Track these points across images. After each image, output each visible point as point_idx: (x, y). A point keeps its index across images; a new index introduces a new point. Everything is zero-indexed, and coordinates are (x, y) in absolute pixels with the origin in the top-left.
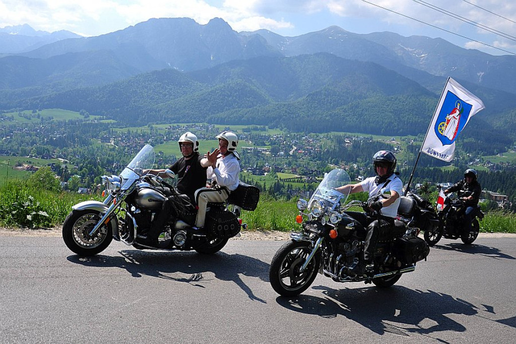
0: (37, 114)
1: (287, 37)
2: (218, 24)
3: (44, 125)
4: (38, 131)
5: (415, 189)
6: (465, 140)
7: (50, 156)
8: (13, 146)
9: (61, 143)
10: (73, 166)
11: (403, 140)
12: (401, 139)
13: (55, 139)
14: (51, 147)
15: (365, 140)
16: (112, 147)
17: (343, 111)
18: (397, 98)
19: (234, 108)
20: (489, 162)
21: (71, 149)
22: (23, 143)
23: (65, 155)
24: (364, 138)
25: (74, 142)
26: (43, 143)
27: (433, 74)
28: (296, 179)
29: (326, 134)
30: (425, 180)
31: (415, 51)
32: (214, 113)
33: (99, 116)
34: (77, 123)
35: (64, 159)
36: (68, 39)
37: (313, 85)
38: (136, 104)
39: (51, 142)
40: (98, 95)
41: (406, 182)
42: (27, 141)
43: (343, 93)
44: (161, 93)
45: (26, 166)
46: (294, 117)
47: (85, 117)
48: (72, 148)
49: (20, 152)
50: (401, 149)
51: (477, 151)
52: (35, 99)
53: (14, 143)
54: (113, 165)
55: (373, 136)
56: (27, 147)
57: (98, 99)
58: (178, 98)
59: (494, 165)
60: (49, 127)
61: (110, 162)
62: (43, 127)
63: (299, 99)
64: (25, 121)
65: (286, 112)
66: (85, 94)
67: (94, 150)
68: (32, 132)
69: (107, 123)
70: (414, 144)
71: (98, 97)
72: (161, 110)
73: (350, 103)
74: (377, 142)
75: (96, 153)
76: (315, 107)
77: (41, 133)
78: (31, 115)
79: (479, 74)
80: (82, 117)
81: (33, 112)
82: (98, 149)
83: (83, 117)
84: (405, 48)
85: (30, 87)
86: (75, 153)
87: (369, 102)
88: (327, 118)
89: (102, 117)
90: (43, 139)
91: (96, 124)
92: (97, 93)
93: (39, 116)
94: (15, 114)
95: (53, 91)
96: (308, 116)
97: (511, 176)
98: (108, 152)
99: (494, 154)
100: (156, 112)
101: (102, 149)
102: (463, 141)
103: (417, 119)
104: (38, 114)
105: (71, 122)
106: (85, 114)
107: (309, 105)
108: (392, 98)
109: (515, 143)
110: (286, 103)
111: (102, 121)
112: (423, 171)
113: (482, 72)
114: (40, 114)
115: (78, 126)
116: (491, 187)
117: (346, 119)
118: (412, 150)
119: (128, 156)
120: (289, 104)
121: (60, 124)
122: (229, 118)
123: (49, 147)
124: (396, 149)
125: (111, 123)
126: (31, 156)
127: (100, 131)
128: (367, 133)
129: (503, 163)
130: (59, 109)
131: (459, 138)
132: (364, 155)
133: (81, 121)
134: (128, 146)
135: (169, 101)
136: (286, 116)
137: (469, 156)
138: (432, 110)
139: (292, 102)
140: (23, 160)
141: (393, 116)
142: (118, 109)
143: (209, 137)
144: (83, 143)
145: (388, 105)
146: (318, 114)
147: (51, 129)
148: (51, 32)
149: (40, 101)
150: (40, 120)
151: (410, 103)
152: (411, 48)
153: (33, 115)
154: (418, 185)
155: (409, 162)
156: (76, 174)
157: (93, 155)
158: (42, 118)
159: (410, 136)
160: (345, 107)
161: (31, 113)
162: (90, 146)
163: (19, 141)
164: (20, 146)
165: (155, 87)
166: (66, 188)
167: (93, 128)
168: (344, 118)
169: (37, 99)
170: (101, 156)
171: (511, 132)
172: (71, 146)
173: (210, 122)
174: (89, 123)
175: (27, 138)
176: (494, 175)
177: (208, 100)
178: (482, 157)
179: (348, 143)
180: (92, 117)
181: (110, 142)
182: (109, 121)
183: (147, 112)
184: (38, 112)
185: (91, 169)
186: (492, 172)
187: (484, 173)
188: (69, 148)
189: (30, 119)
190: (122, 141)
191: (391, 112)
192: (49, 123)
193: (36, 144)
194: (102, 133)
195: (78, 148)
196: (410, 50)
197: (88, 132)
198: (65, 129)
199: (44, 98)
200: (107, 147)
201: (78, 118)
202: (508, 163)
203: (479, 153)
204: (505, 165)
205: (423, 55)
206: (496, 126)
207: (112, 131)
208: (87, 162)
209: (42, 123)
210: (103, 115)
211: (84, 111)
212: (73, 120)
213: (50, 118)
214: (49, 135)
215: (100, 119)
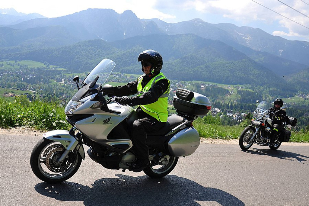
0: (17, 63)
1: (169, 23)
2: (129, 14)
3: (22, 70)
4: (18, 73)
5: (241, 116)
6: (271, 89)
7: (25, 89)
8: (2, 82)
9: (32, 81)
10: (39, 95)
11: (235, 87)
12: (234, 86)
13: (28, 78)
15: (213, 86)
16: (63, 85)
17: (201, 69)
18: (232, 62)
19: (137, 64)
21: (38, 85)
22: (8, 80)
23: (34, 89)
24: (213, 85)
25: (40, 80)
26: (21, 81)
27: (254, 49)
28: (172, 108)
29: (190, 82)
30: (247, 111)
31: (244, 35)
32: (125, 67)
33: (56, 66)
35: (33, 91)
36: (38, 19)
37: (183, 52)
38: (78, 59)
39: (26, 80)
40: (55, 53)
41: (236, 111)
42: (11, 79)
43: (201, 58)
44: (93, 54)
45: (10, 94)
46: (172, 71)
48: (39, 85)
49: (7, 86)
50: (234, 93)
51: (277, 95)
52: (17, 54)
53: (3, 80)
54: (63, 95)
55: (217, 84)
56: (11, 83)
57: (55, 56)
58: (103, 57)
59: (286, 104)
60: (25, 71)
61: (61, 94)
62: (21, 71)
63: (175, 61)
64: (11, 67)
65: (167, 68)
66: (47, 52)
67: (52, 86)
68: (14, 74)
69: (60, 70)
70: (241, 90)
71: (56, 54)
72: (93, 64)
73: (205, 64)
74: (220, 88)
75: (53, 88)
76: (185, 66)
77: (20, 75)
78: (14, 63)
79: (280, 51)
80: (45, 66)
82: (54, 85)
83: (46, 66)
84: (238, 33)
85: (14, 47)
86: (40, 88)
87: (216, 64)
88: (191, 73)
89: (57, 66)
90: (21, 78)
91: (54, 71)
93: (19, 65)
94: (4, 63)
95: (28, 50)
96: (180, 71)
97: (296, 110)
98: (61, 88)
99: (286, 97)
100: (90, 64)
101: (57, 86)
102: (269, 89)
103: (243, 75)
105: (39, 69)
106: (47, 64)
107: (181, 64)
108: (230, 62)
109: (299, 92)
110: (167, 63)
111: (57, 69)
112: (245, 106)
113: (282, 50)
114: (20, 63)
115: (42, 71)
117: (202, 74)
118: (240, 93)
119: (72, 90)
120: (169, 63)
121: (32, 70)
122: (133, 70)
123: (25, 83)
124: (230, 92)
125: (63, 70)
126: (14, 89)
127: (56, 75)
128: (215, 82)
129: (291, 103)
130: (32, 61)
131: (267, 87)
132: (212, 95)
133: (45, 68)
134: (73, 84)
135: (98, 58)
136: (167, 70)
137: (272, 98)
138: (252, 70)
139: (171, 62)
140: (9, 91)
141: (229, 73)
142: (67, 62)
143: (121, 81)
144: (45, 82)
145: (227, 66)
146: (186, 69)
148: (27, 14)
149: (20, 55)
150: (20, 67)
151: (240, 65)
152: (242, 33)
153: (15, 63)
154: (243, 114)
155: (238, 100)
157: (51, 89)
159: (239, 85)
160: (202, 66)
162: (50, 84)
163: (6, 79)
164: (7, 82)
165: (90, 50)
167: (52, 73)
168: (201, 73)
169: (18, 54)
170: (56, 90)
171: (297, 85)
172: (38, 83)
173: (122, 72)
174: (49, 70)
175: (11, 77)
177: (121, 59)
179: (203, 87)
180: (51, 66)
181: (62, 82)
182: (61, 69)
183: (85, 65)
184: (18, 62)
189: (13, 66)
190: (69, 81)
191: (229, 70)
192: (25, 69)
193: (17, 81)
194: (57, 76)
195: (43, 85)
196: (241, 34)
197: (48, 75)
198: (35, 73)
199: (22, 53)
200: (60, 84)
201: (43, 67)
202: (294, 103)
203: (278, 96)
204: (292, 104)
205: (248, 38)
206: (288, 82)
207: (63, 75)
208: (47, 93)
209: (21, 69)
210: (58, 65)
211: (46, 62)
212: (40, 67)
213: (25, 66)
214: (25, 76)
215: (56, 68)
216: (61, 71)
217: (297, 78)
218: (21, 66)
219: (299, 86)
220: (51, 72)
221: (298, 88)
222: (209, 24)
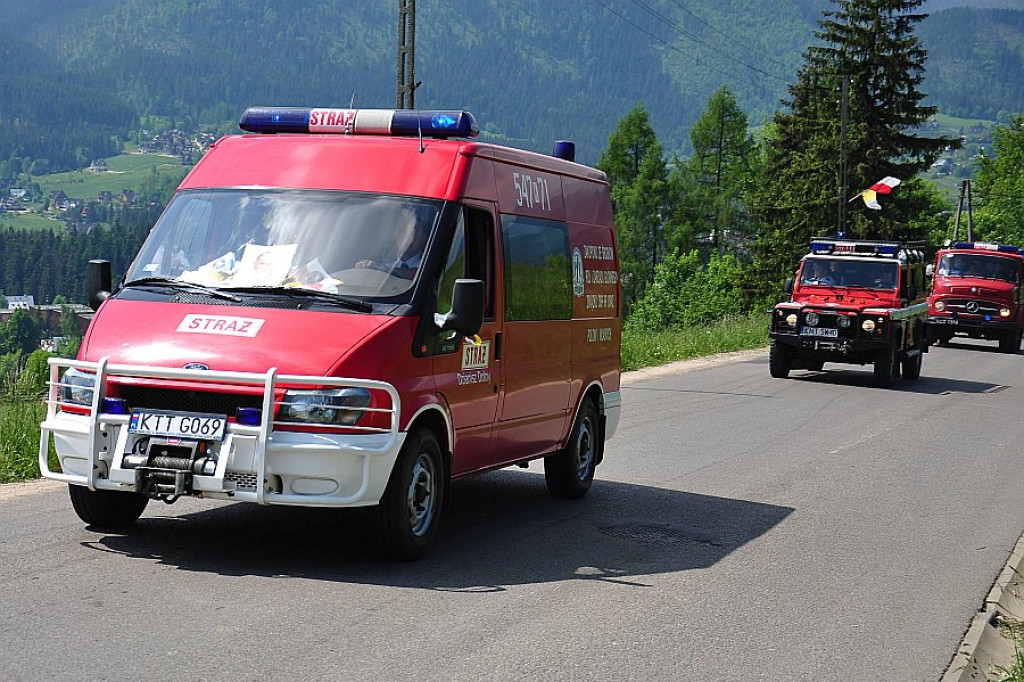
20: (62, 197)
51: (13, 157)
59: (80, 208)
99: (70, 164)
109: (143, 121)
116: (80, 289)
129: (110, 196)
171: (126, 79)
176: (85, 242)
178: (35, 180)
186: (74, 233)
187: (48, 239)
202: (129, 193)
203: (19, 164)
204: (118, 204)
206: (69, 61)
217: (120, 30)
219: (137, 86)
221: (134, 96)
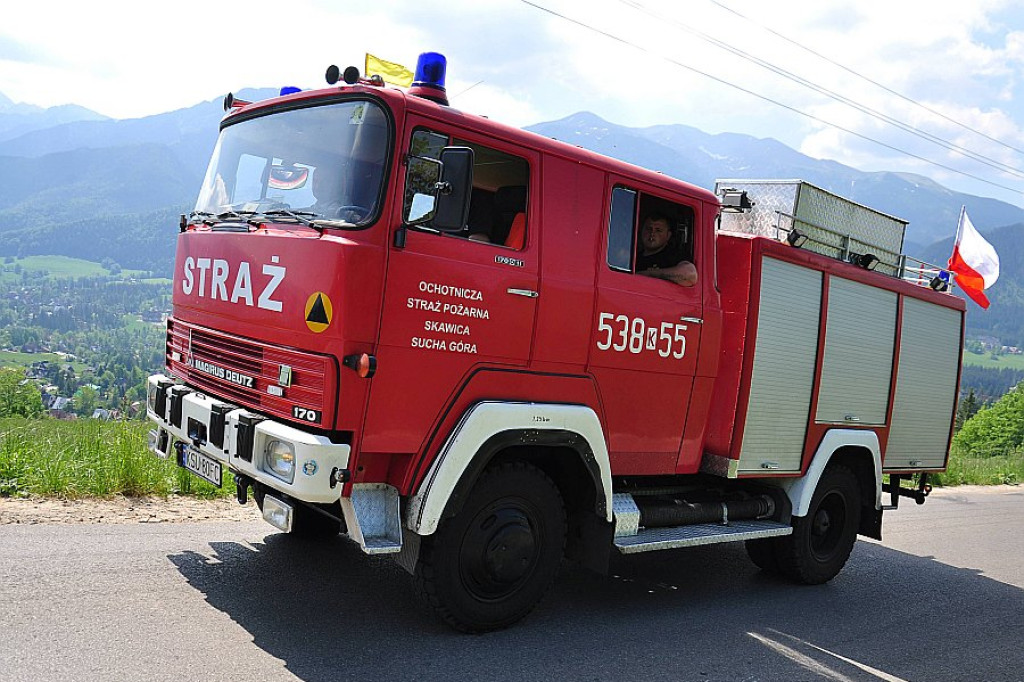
0: (14, 264)
3: (29, 287)
4: (16, 298)
7: (39, 347)
9: (61, 322)
10: (85, 367)
14: (42, 330)
16: (164, 331)
21: (82, 334)
23: (69, 346)
25: (89, 319)
26: (25, 322)
31: (728, 160)
33: (141, 271)
34: (96, 284)
35: (67, 353)
36: (80, 121)
39: (42, 320)
40: (139, 230)
47: (113, 273)
48: (86, 333)
52: (12, 236)
57: (139, 239)
60: (38, 291)
61: (160, 360)
62: (26, 290)
66: (112, 228)
67: (128, 335)
68: (3, 301)
69: (155, 283)
71: (140, 234)
75: (133, 341)
77: (22, 302)
78: (2, 267)
80: (105, 273)
81: (7, 262)
82: (137, 333)
83: (109, 272)
84: (711, 155)
86: (90, 342)
89: (145, 272)
90: (27, 313)
91: (135, 288)
92: (137, 227)
93: (18, 270)
95: (48, 222)
98: (157, 340)
101: (146, 334)
104: (18, 265)
105: (84, 282)
106: (113, 267)
111: (145, 281)
114: (21, 264)
115: (97, 289)
121: (61, 285)
123: (39, 330)
125: (164, 286)
127: (141, 300)
130: (60, 257)
133: (105, 280)
144: (107, 323)
147: (43, 294)
148: (46, 107)
149: (21, 240)
150: (21, 277)
152: (722, 155)
153: (6, 266)
156: (91, 381)
157: (126, 345)
158: (25, 273)
161: (2, 263)
162: (122, 329)
166: (69, 409)
167: (128, 294)
169: (15, 236)
170: (142, 348)
172: (82, 327)
174: (119, 285)
180: (125, 273)
181: (160, 321)
182: (159, 281)
184: (17, 261)
185: (120, 373)
188: (78, 333)
192: (38, 284)
193: (11, 324)
194: (147, 304)
195: (97, 332)
196: (720, 158)
197: (117, 302)
198: (72, 296)
199: (29, 233)
200: (155, 330)
201: (98, 274)
205: (742, 168)
207: (166, 300)
208: (113, 359)
209: (24, 282)
210: (147, 268)
211: (111, 261)
212: (88, 278)
213: (40, 273)
214: (38, 306)
215: (143, 277)
216: (158, 286)
218: (26, 275)
220: (125, 292)
222: (622, 128)
